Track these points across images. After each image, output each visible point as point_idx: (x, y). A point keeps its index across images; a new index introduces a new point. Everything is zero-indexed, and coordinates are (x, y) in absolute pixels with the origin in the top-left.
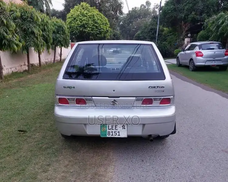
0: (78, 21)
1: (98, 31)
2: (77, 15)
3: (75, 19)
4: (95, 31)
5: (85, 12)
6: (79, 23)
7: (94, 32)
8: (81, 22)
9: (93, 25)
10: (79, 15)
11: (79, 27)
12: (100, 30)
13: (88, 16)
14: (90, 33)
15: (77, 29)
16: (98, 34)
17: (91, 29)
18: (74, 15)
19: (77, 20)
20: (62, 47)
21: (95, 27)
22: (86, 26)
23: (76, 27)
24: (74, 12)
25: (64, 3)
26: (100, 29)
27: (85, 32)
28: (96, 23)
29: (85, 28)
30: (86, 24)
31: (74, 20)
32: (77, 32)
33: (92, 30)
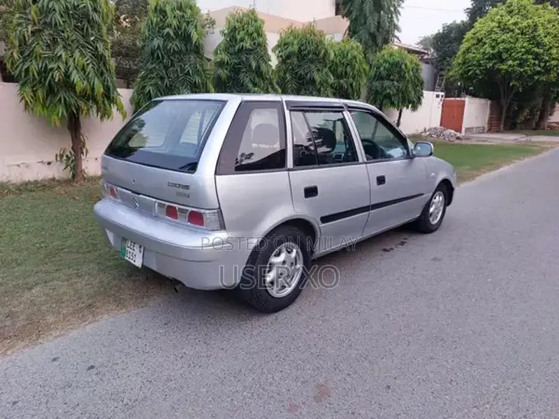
0: (486, 46)
1: (539, 66)
2: (489, 29)
3: (480, 41)
4: (528, 66)
5: (512, 21)
6: (489, 50)
7: (526, 68)
8: (493, 48)
9: (528, 52)
10: (494, 29)
11: (487, 59)
12: (546, 62)
13: (519, 29)
14: (514, 71)
15: (480, 65)
16: (538, 73)
17: (518, 62)
18: (480, 31)
19: (485, 43)
20: (404, 109)
21: (530, 57)
22: (505, 56)
23: (478, 61)
24: (481, 26)
25: (471, 7)
26: (548, 61)
27: (499, 70)
28: (538, 45)
29: (502, 61)
30: (507, 50)
31: (477, 44)
32: (478, 72)
33: (520, 65)
